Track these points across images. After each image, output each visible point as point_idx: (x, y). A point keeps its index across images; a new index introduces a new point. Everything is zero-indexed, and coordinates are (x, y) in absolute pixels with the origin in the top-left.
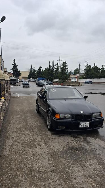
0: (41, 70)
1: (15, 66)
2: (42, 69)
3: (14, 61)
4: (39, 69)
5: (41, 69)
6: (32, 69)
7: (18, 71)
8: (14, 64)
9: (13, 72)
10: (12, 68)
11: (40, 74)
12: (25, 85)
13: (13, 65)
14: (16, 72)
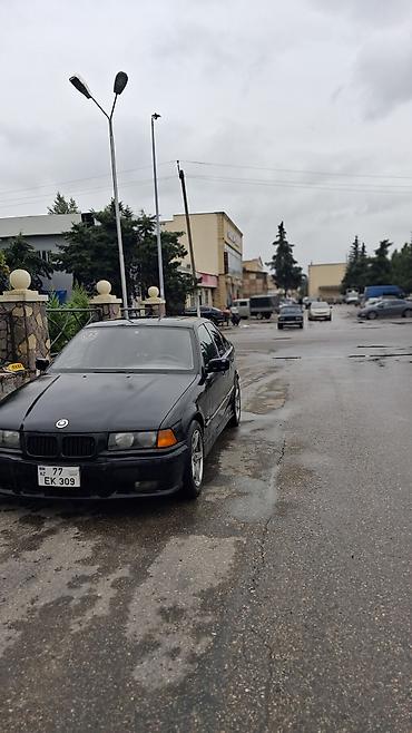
0: (389, 257)
1: (284, 249)
2: (391, 250)
3: (281, 227)
4: (377, 252)
5: (387, 253)
6: (356, 253)
7: (294, 266)
8: (281, 240)
9: (274, 272)
10: (274, 257)
11: (383, 272)
12: (287, 319)
13: (275, 243)
14: (287, 272)
